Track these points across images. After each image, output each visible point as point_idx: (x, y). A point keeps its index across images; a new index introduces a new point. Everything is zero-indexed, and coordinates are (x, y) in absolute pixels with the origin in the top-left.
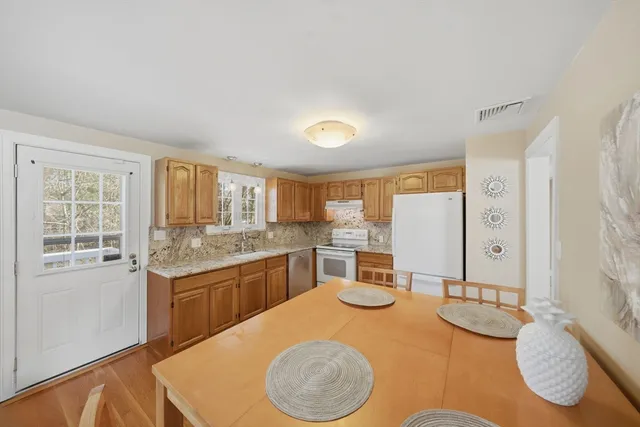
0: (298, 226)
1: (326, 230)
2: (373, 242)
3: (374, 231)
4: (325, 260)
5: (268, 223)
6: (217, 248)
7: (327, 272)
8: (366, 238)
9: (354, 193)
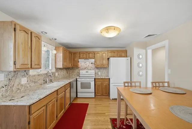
0: (65, 70)
1: (77, 71)
2: (97, 75)
3: (97, 71)
4: (81, 83)
5: (56, 68)
6: (35, 82)
7: (82, 88)
8: (94, 73)
9: (91, 56)
